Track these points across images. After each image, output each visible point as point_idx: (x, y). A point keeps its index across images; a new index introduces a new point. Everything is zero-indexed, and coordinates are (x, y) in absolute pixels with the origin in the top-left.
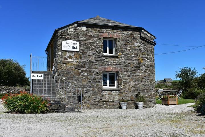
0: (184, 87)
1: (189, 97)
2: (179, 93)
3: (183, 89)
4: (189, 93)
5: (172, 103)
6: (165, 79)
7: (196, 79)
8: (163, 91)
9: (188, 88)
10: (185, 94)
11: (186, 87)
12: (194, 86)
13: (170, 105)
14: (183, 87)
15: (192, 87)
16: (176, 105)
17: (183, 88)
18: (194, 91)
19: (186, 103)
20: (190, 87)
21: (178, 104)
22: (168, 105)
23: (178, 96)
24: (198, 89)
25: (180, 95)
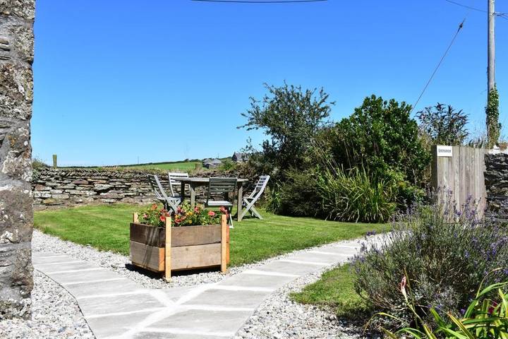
0: (277, 165)
1: (297, 209)
2: (254, 192)
3: (274, 172)
4: (298, 190)
5: (192, 257)
6: (234, 155)
7: (328, 133)
8: (183, 183)
9: (291, 168)
10: (280, 196)
11: (284, 165)
12: (315, 161)
13: (175, 273)
14: (274, 165)
15: (308, 165)
16: (217, 268)
17: (272, 169)
18: (319, 184)
19: (279, 252)
20: (300, 165)
21: (229, 265)
22: (159, 275)
23: (250, 202)
24: (332, 173)
25: (255, 199)
